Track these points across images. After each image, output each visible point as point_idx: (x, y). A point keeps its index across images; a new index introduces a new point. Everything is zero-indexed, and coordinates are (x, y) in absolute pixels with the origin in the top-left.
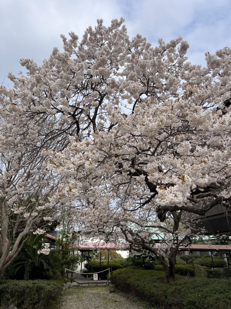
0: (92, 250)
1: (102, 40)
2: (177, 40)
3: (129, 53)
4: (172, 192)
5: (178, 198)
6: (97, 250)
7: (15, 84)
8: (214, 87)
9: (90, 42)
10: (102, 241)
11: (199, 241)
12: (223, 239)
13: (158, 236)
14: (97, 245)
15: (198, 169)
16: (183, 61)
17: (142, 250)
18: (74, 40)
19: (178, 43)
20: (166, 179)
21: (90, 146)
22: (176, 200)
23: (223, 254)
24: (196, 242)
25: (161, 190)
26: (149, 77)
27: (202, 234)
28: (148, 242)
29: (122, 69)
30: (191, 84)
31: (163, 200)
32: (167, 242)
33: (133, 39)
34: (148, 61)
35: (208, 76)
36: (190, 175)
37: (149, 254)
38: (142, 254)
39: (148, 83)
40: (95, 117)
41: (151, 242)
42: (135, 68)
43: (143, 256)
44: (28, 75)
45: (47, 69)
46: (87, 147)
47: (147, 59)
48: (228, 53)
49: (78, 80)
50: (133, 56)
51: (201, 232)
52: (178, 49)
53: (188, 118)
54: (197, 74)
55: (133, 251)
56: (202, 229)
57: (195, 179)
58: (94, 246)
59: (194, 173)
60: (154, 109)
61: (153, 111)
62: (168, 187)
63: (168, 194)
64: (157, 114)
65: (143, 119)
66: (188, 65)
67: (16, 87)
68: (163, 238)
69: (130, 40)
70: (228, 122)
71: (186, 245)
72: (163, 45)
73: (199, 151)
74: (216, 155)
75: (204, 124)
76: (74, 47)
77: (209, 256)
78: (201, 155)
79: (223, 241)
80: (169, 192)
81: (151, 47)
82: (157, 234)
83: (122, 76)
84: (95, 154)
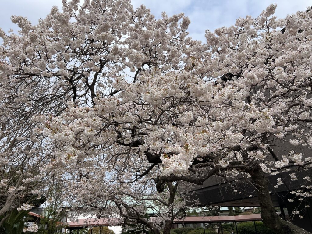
0: (82, 228)
1: (105, 7)
2: (180, 16)
3: (132, 23)
4: (176, 160)
5: (182, 166)
6: (88, 227)
7: (5, 41)
8: (213, 62)
9: (92, 6)
10: (94, 217)
11: (192, 213)
12: (215, 210)
13: (154, 209)
14: (88, 221)
15: (200, 138)
16: (185, 36)
17: (136, 224)
18: (75, 3)
19: (180, 18)
20: (169, 148)
21: (90, 112)
22: (180, 168)
23: (214, 225)
24: (189, 215)
25: (166, 158)
26: (151, 48)
27: (195, 206)
28: (143, 215)
29: (124, 38)
30: (193, 58)
31: (167, 168)
32: (162, 216)
33: (137, 9)
34: (151, 31)
35: (208, 52)
36: (192, 144)
37: (143, 229)
38: (136, 229)
39: (150, 54)
40: (93, 84)
41: (147, 215)
42: (138, 37)
43: (137, 230)
44: (20, 34)
45: (43, 29)
46: (87, 113)
47: (151, 29)
48: (225, 32)
49: (79, 43)
50: (137, 26)
51: (195, 204)
52: (180, 24)
53: (190, 89)
54: (197, 49)
55: (127, 226)
56: (196, 201)
57: (197, 148)
58: (84, 222)
59: (197, 142)
60: (158, 78)
61: (157, 81)
62: (172, 156)
63: (172, 163)
64: (161, 83)
65: (148, 87)
66: (189, 40)
67: (6, 45)
68: (159, 211)
69: (134, 9)
70: (227, 95)
71: (180, 218)
72: (166, 18)
73: (201, 121)
74: (216, 125)
75: (205, 95)
76: (74, 9)
77: (201, 228)
78: (203, 125)
79: (215, 212)
80: (173, 161)
81: (154, 19)
82: (152, 207)
83: (124, 45)
84: (96, 121)
